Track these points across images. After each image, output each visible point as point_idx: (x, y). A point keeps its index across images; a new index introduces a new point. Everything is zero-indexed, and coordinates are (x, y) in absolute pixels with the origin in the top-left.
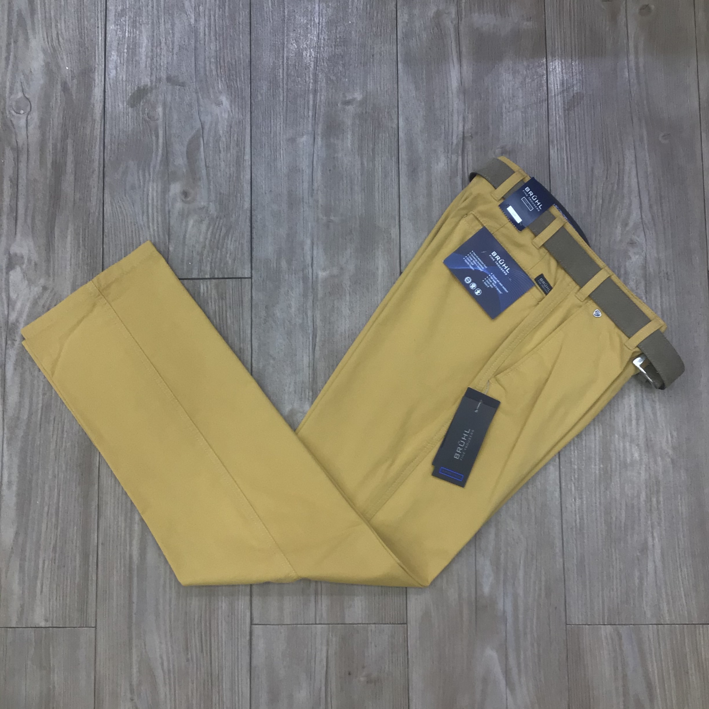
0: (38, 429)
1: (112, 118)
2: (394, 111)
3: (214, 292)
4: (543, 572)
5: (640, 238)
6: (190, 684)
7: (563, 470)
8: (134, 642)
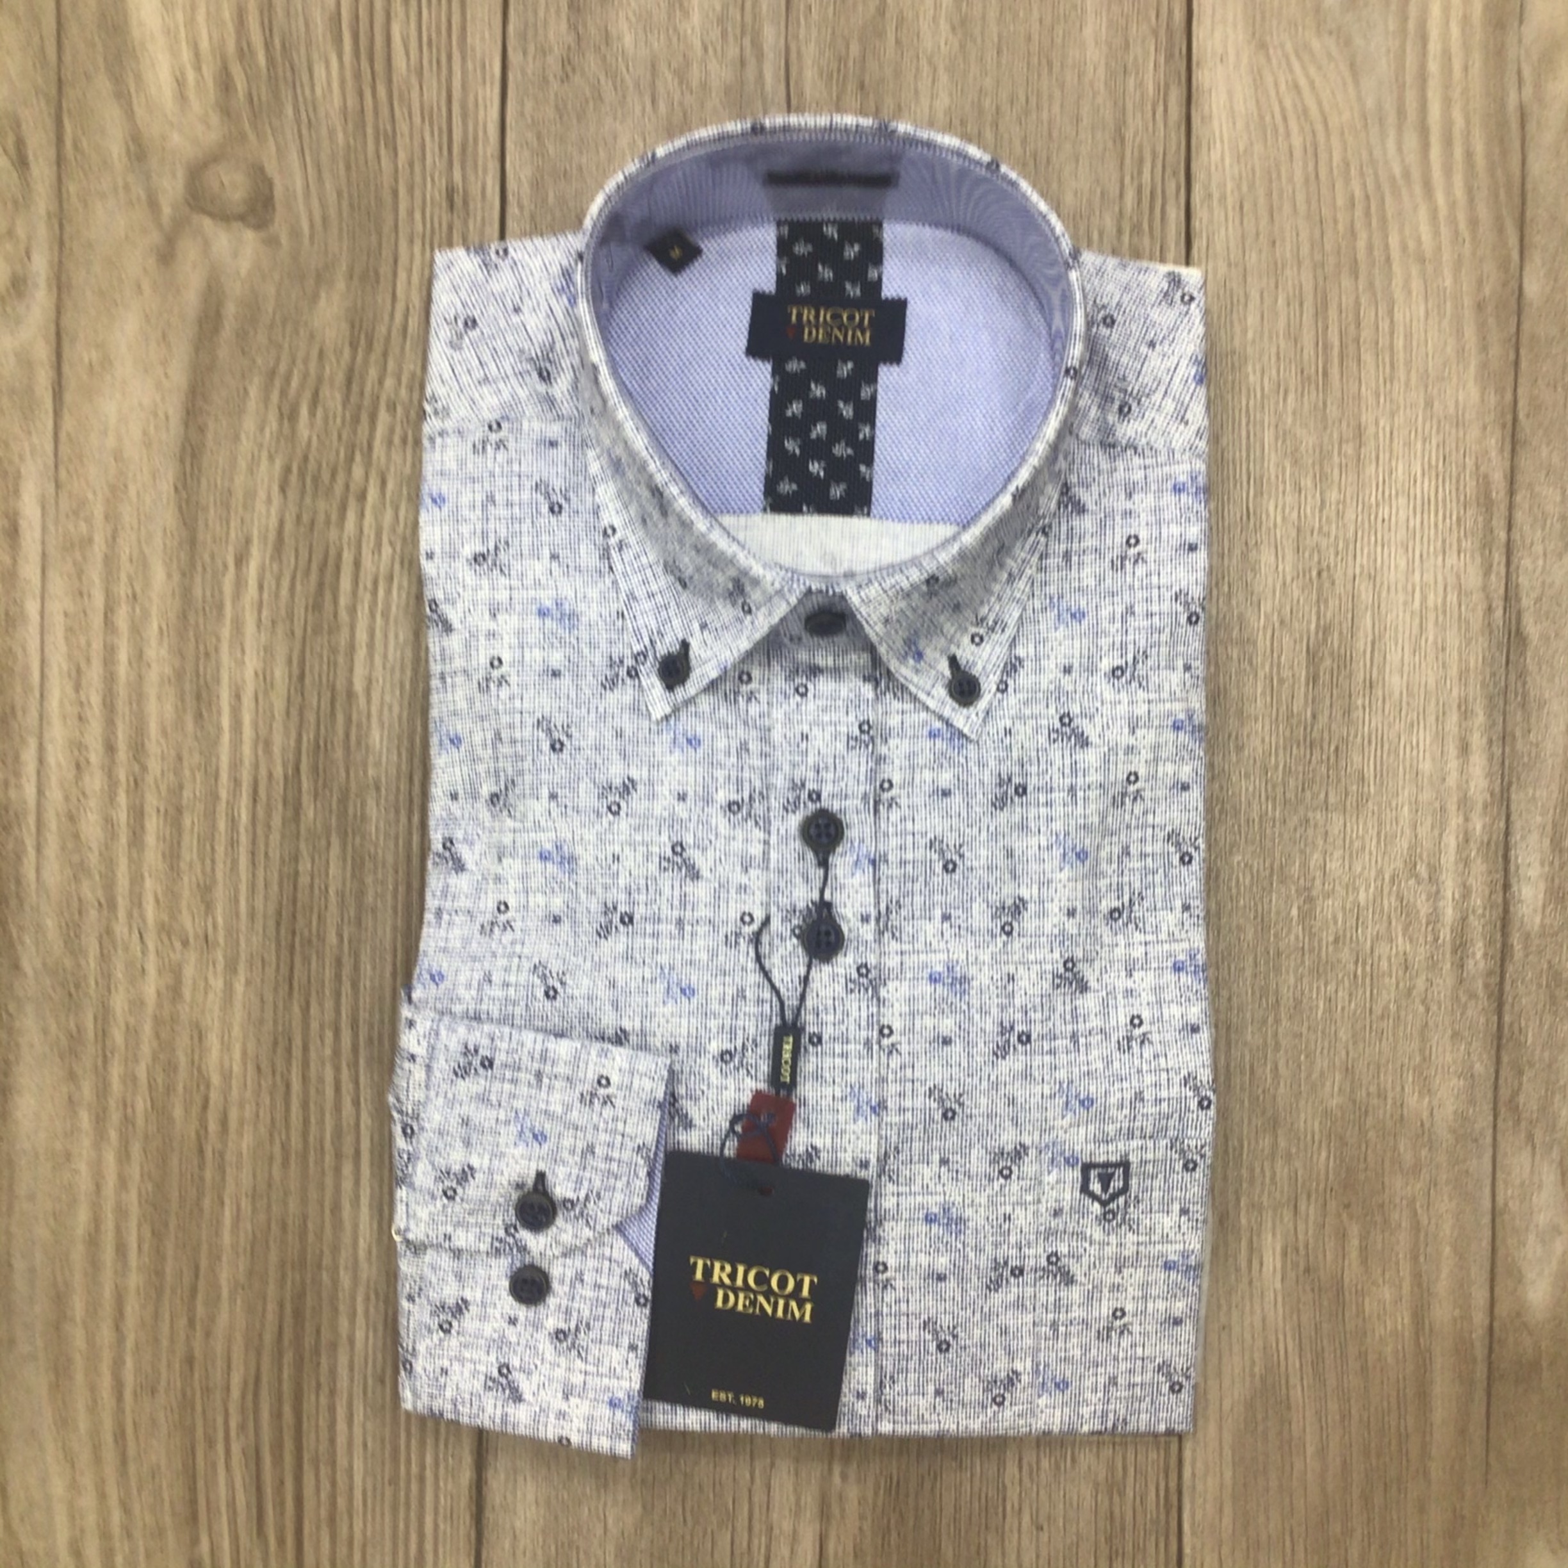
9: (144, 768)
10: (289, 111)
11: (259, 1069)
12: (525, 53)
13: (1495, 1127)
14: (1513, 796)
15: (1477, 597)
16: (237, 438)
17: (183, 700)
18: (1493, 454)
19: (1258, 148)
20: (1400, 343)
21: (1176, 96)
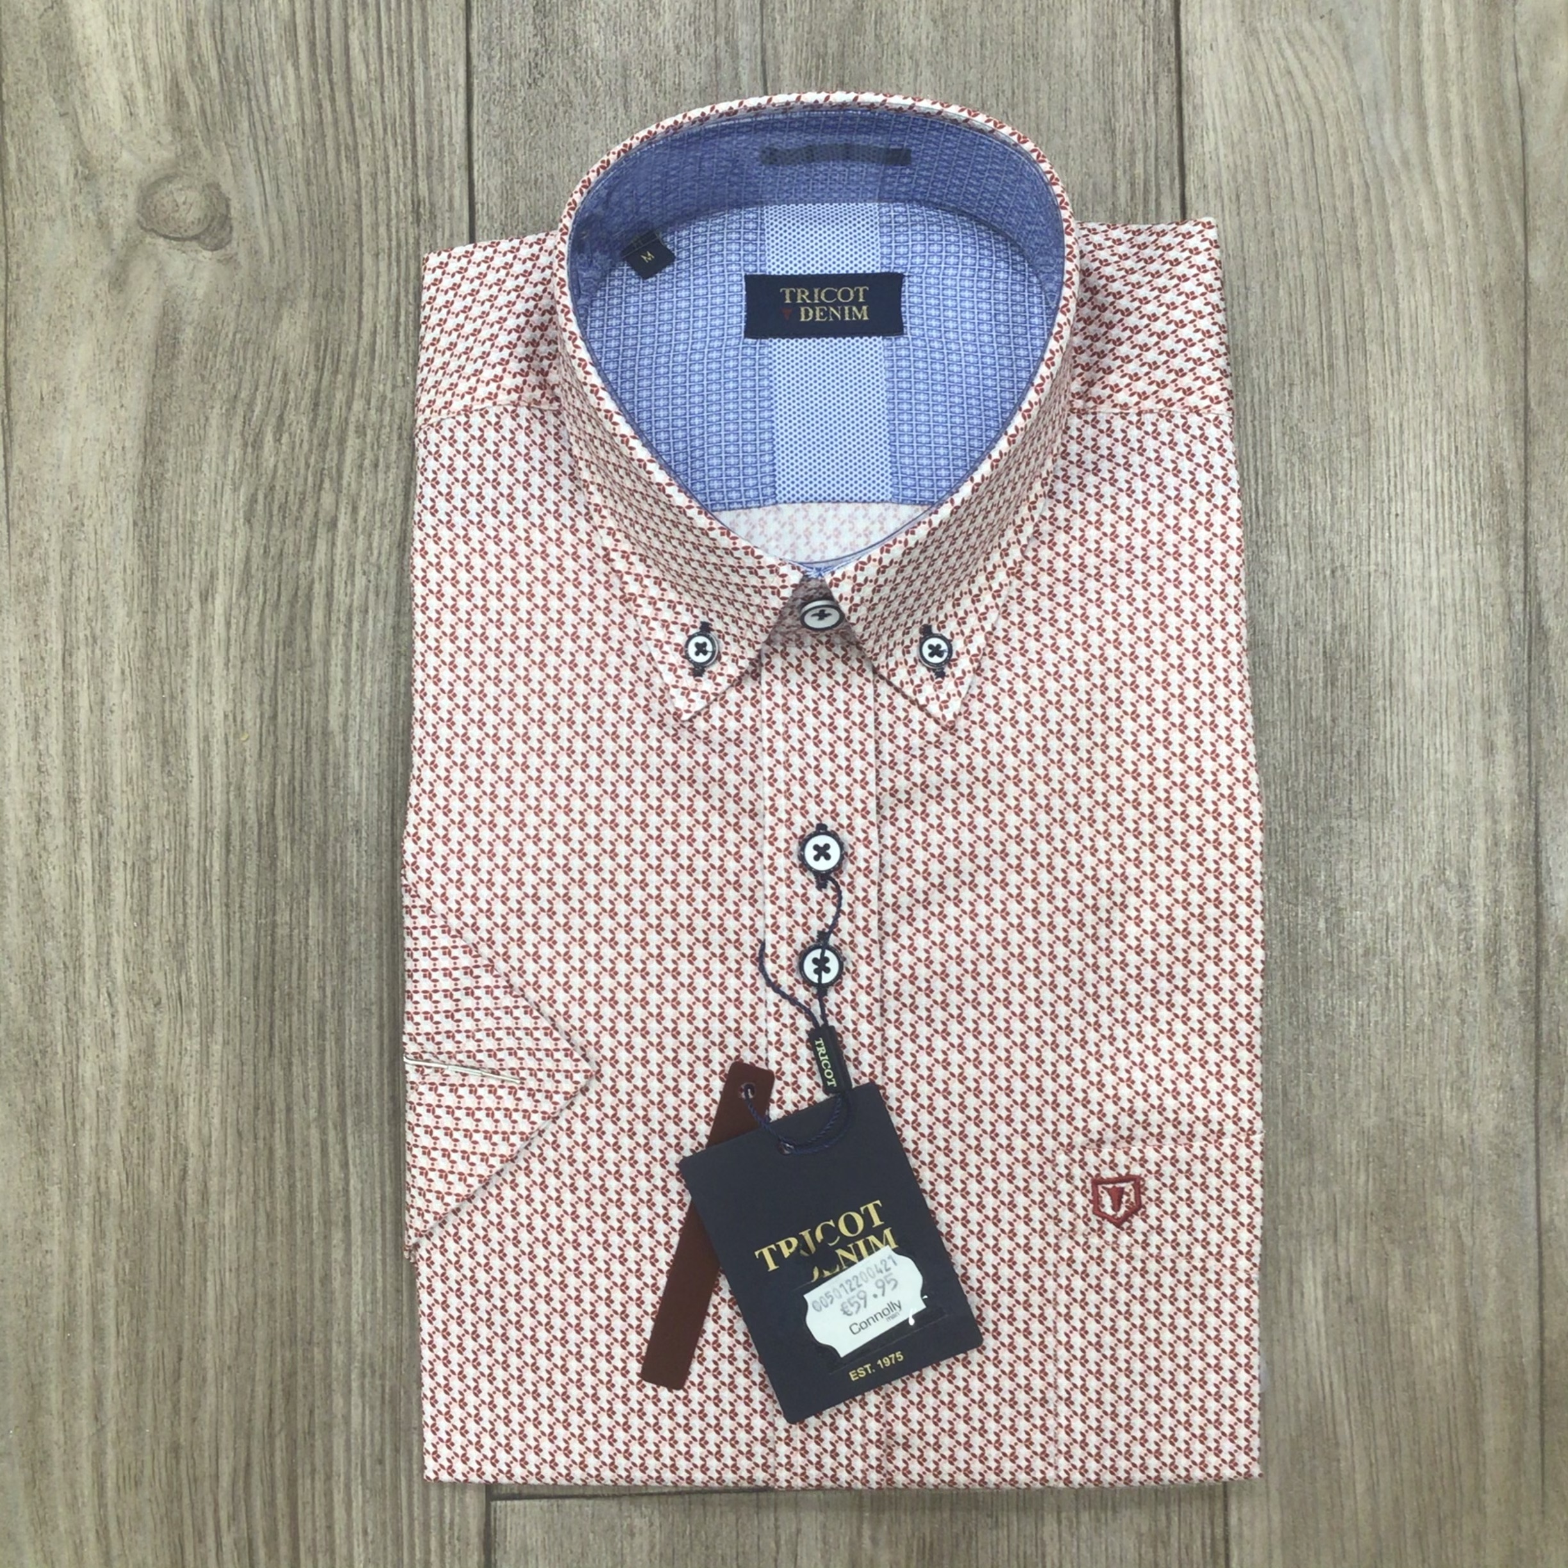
9: (109, 820)
10: (245, 126)
11: (240, 1134)
12: (490, 59)
13: (1537, 1140)
14: (1542, 796)
15: (1496, 590)
16: (198, 469)
17: (148, 746)
18: (1505, 444)
19: (1253, 137)
20: (1405, 333)
21: (1166, 86)
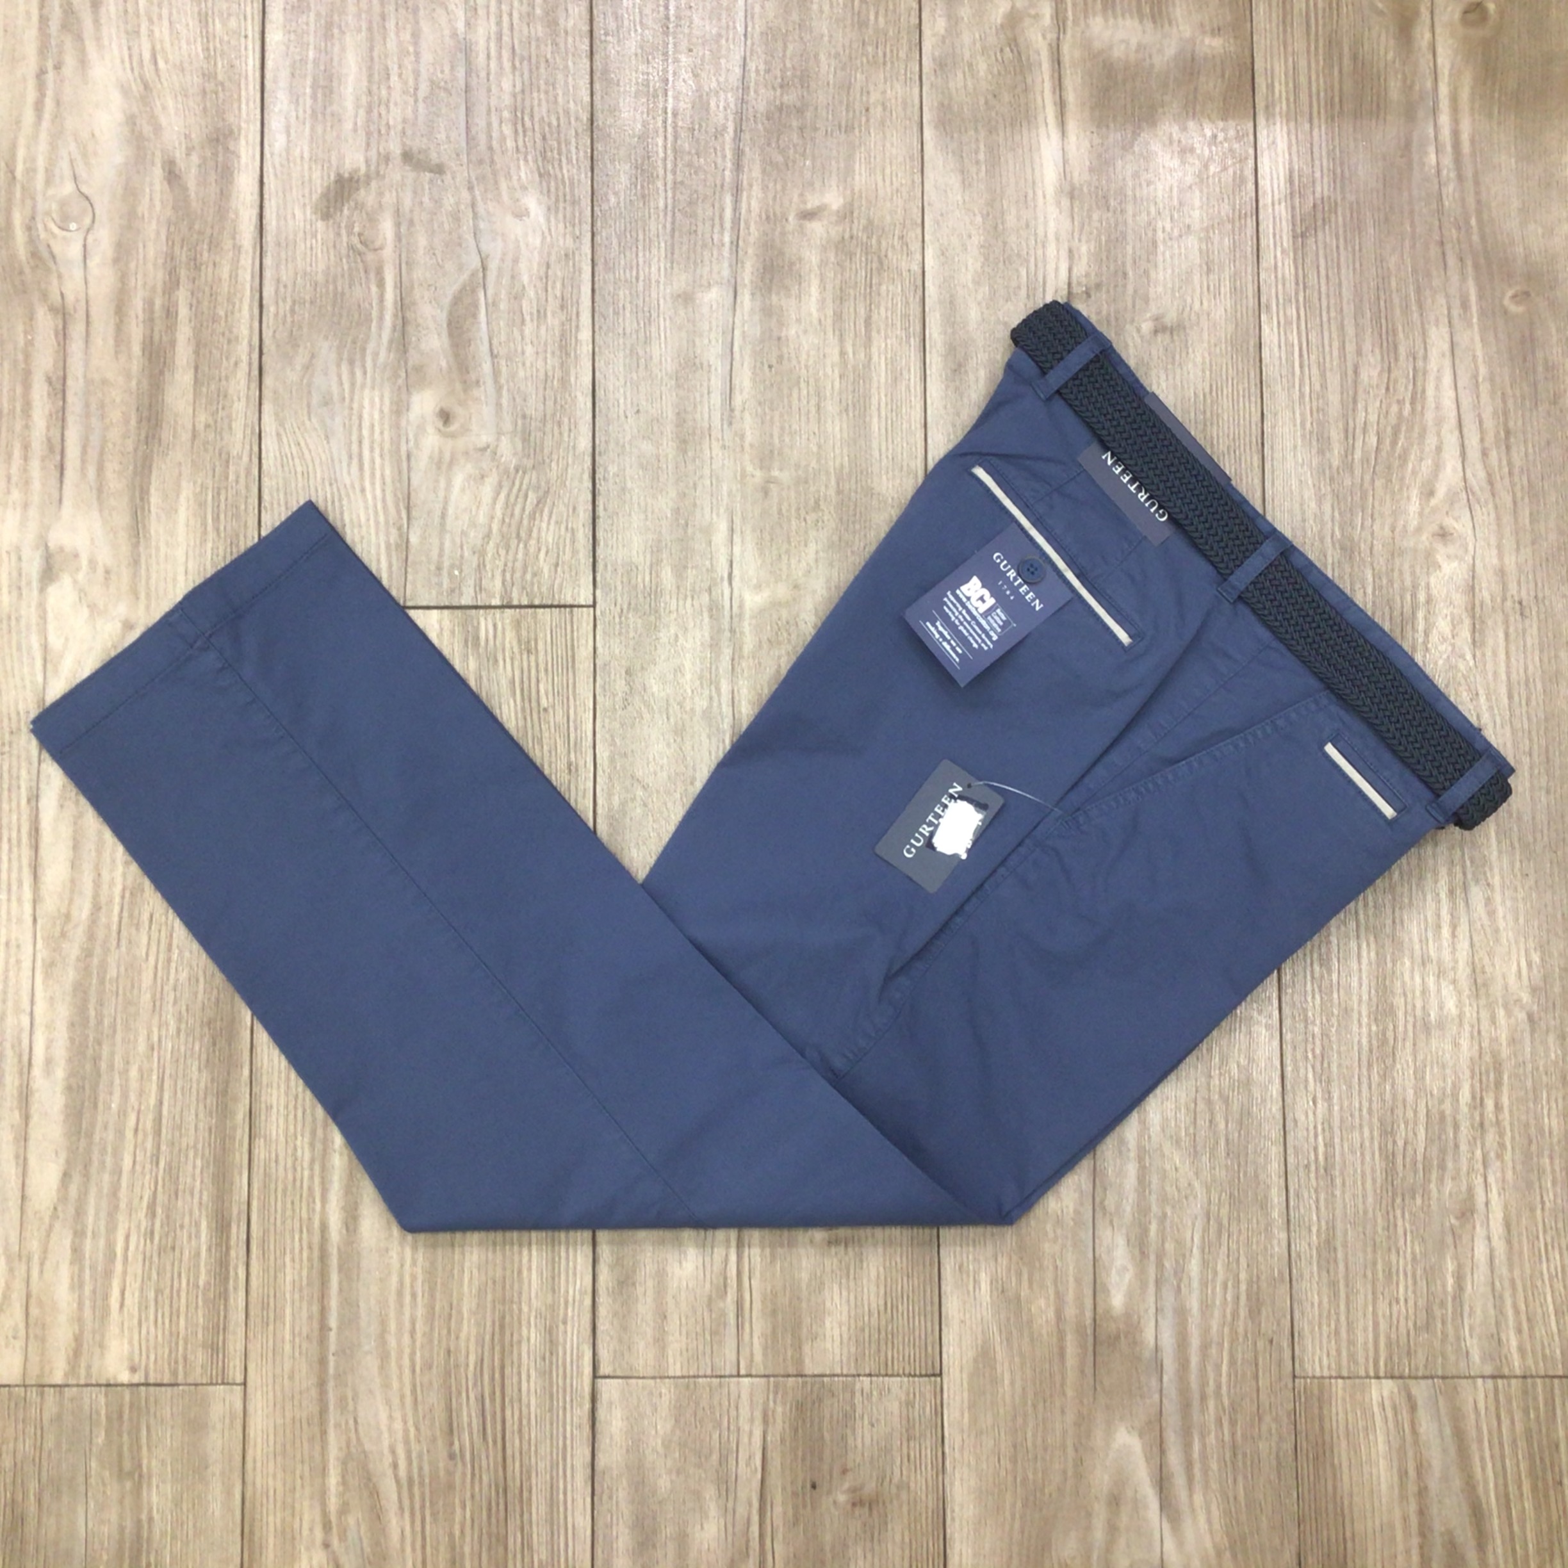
0: (114, 943)
1: (279, 244)
2: (914, 234)
3: (510, 635)
4: (1243, 1261)
5: (1460, 525)
6: (458, 1511)
7: (1288, 1037)
8: (333, 1416)
